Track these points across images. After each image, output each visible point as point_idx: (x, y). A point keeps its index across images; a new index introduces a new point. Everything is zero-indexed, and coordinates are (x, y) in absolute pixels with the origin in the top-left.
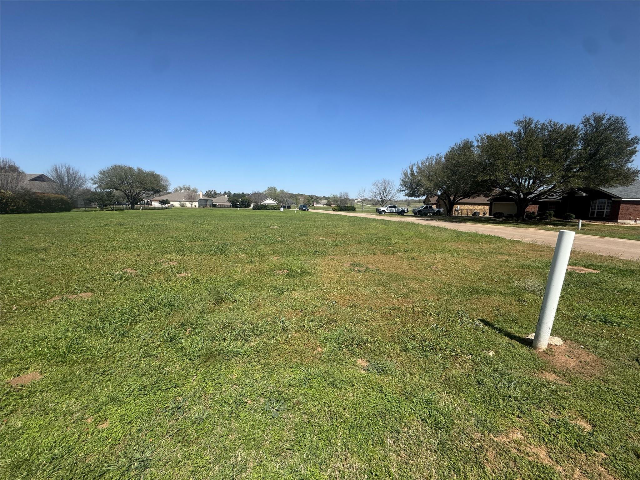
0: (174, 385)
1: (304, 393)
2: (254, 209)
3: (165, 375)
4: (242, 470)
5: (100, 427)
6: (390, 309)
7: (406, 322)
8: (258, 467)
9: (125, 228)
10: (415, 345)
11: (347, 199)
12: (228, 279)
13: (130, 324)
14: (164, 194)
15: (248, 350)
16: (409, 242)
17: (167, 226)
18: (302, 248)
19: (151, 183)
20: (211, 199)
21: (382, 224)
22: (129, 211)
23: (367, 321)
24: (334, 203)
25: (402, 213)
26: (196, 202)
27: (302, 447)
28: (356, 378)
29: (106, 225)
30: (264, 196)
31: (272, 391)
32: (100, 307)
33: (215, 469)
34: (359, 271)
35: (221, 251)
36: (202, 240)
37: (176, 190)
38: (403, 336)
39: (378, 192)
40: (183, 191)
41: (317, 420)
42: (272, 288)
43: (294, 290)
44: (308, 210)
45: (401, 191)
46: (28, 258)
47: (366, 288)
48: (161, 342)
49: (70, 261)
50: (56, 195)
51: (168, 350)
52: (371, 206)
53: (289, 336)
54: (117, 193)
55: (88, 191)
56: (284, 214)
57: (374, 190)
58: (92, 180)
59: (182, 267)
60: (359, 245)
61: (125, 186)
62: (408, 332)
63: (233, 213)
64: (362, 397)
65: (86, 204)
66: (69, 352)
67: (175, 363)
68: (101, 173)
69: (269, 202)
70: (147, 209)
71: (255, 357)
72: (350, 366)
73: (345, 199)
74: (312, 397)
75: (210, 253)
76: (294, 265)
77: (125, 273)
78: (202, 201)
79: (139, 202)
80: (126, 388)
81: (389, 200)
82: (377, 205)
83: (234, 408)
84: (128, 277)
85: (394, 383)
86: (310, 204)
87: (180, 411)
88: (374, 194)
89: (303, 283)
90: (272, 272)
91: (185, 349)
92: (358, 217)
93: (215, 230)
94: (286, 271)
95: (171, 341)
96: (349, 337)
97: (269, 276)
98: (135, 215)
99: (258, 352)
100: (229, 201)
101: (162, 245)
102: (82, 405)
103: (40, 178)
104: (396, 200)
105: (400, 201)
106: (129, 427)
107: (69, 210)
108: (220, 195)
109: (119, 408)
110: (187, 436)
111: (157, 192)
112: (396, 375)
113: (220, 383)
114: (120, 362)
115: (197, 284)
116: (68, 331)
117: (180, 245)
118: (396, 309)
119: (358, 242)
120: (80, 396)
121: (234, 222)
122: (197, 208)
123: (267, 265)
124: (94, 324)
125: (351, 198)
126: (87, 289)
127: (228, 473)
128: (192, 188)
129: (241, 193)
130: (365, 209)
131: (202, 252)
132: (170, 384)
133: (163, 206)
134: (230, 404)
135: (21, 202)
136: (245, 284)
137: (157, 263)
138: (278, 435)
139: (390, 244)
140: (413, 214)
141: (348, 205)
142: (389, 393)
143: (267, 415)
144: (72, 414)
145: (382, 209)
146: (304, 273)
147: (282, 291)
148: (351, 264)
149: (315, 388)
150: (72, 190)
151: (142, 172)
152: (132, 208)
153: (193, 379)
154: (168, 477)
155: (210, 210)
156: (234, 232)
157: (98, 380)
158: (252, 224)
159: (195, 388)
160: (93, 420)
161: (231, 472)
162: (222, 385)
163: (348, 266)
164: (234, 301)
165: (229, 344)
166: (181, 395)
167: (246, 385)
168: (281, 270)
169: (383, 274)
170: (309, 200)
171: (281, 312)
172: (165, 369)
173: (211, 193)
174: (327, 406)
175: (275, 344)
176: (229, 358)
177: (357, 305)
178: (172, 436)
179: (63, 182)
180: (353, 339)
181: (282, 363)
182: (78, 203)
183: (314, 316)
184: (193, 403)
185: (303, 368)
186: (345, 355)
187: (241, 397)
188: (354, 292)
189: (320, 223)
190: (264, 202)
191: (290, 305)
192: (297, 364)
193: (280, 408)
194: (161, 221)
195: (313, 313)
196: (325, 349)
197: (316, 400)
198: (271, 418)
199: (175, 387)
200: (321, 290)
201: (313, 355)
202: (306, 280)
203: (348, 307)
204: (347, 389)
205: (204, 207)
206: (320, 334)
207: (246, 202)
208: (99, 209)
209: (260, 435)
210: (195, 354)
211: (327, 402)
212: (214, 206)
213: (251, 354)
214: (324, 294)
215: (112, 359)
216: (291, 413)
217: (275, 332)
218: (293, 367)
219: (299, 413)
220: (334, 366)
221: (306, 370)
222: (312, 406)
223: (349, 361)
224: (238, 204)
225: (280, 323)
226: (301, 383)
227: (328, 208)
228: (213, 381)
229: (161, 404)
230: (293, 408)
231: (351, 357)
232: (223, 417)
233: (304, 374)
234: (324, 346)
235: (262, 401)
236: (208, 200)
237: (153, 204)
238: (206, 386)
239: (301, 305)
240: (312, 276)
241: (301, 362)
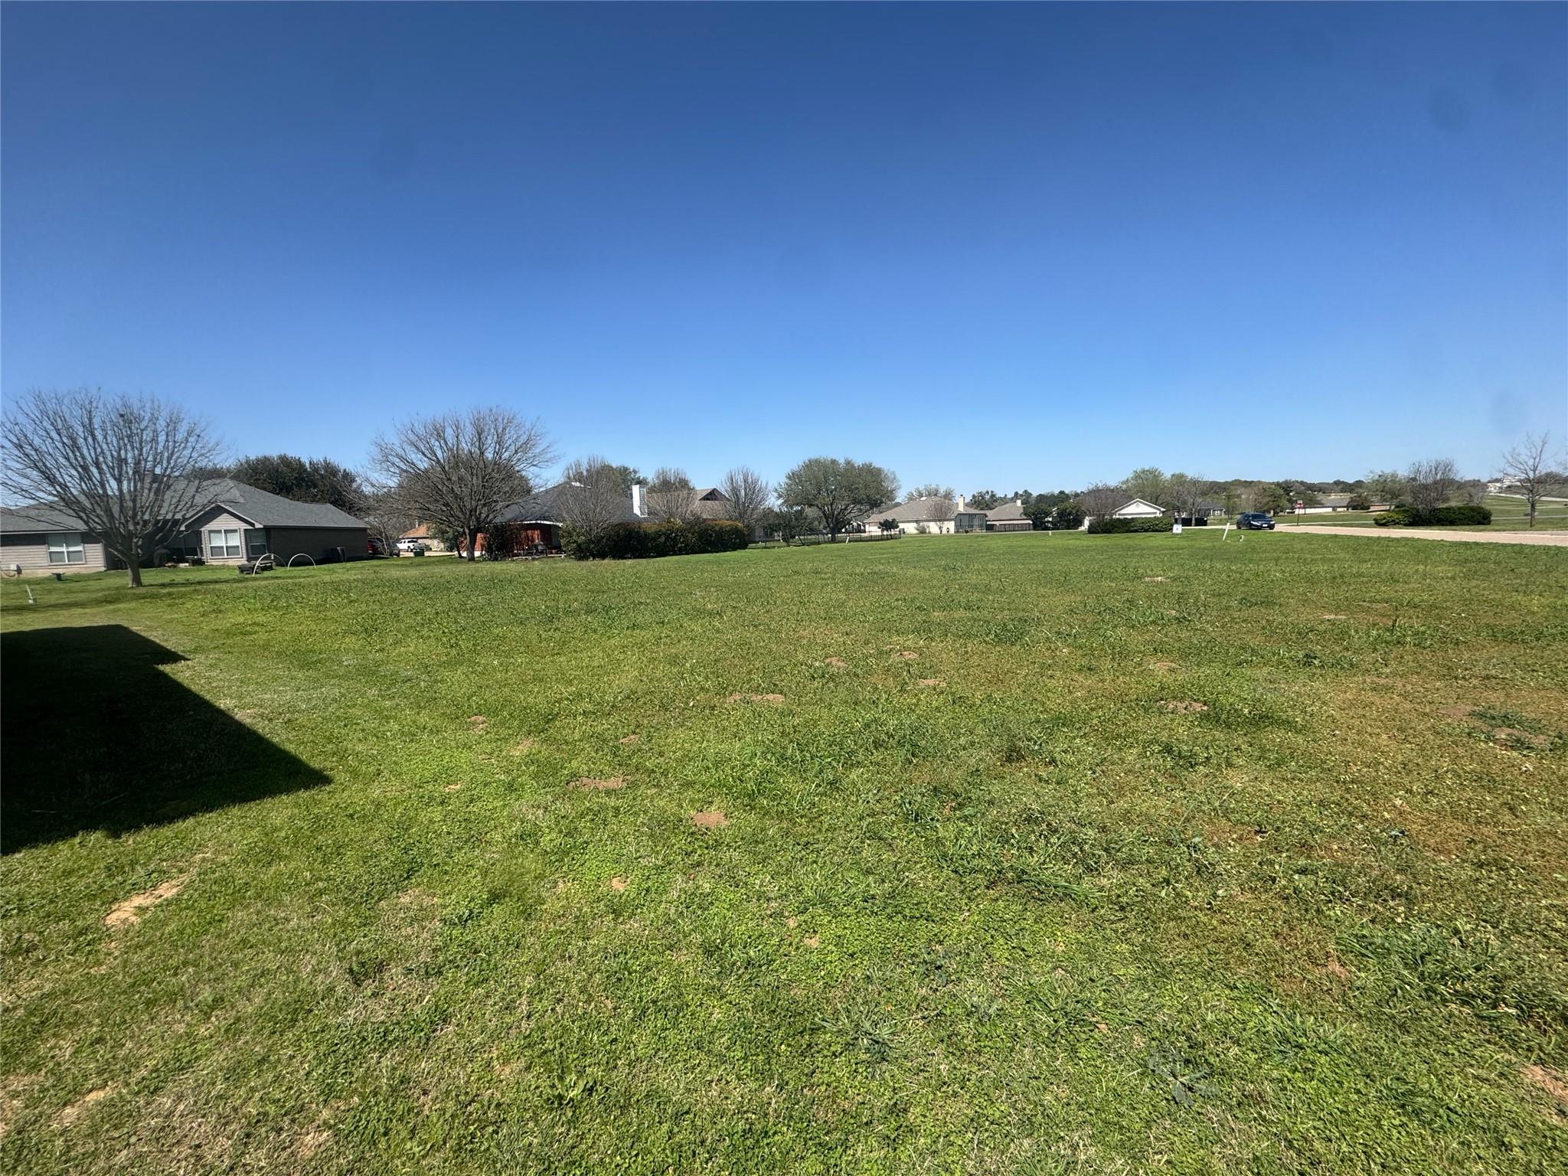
0: (925, 914)
1: (1281, 1081)
2: (1092, 530)
3: (906, 886)
5: (807, 941)
9: (823, 579)
11: (1446, 484)
12: (1031, 704)
13: (843, 766)
14: (889, 509)
15: (1093, 893)
17: (893, 575)
18: (1253, 642)
19: (866, 486)
20: (982, 512)
22: (829, 545)
24: (1383, 500)
26: (951, 520)
28: (1516, 1126)
29: (796, 573)
30: (1124, 495)
31: (1169, 1028)
32: (795, 724)
33: (1022, 1144)
34: (1518, 744)
35: (1010, 635)
36: (968, 608)
37: (911, 498)
40: (924, 499)
42: (1157, 748)
43: (1229, 765)
44: (1271, 527)
46: (702, 625)
47: (1560, 811)
48: (896, 815)
50: (728, 523)
51: (911, 837)
53: (1220, 892)
54: (810, 512)
55: (770, 510)
56: (1184, 543)
58: (776, 491)
59: (928, 665)
60: (1514, 650)
61: (824, 498)
63: (1034, 542)
65: (766, 534)
66: (759, 791)
67: (923, 868)
68: (789, 478)
69: (1138, 509)
70: (857, 541)
71: (1112, 917)
72: (1483, 1073)
73: (1435, 482)
74: (1314, 1108)
75: (987, 639)
76: (1228, 693)
77: (828, 665)
78: (962, 517)
79: (844, 526)
80: (842, 888)
83: (1062, 1023)
84: (833, 674)
86: (1278, 510)
87: (941, 976)
89: (1263, 749)
90: (1154, 701)
91: (944, 845)
92: (1504, 546)
93: (994, 585)
94: (1198, 707)
95: (916, 820)
96: (1478, 969)
97: (1146, 711)
98: (838, 553)
99: (1122, 909)
100: (1026, 514)
101: (888, 616)
102: (779, 890)
103: (712, 495)
106: (851, 964)
107: (743, 546)
108: (1004, 500)
109: (834, 920)
110: (956, 1035)
111: (875, 504)
113: (1023, 950)
114: (830, 835)
115: (960, 706)
116: (756, 755)
117: (921, 617)
119: (1506, 636)
120: (777, 874)
121: (1040, 567)
122: (952, 536)
123: (1139, 683)
124: (790, 751)
125: (1469, 477)
126: (774, 689)
128: (942, 491)
129: (1056, 492)
130: (1545, 512)
131: (968, 636)
132: (918, 909)
133: (885, 533)
134: (1051, 1011)
135: (690, 535)
136: (1077, 725)
137: (881, 653)
138: (1193, 1156)
141: (1454, 503)
143: (1154, 1084)
144: (768, 900)
146: (1263, 719)
147: (1189, 762)
148: (1472, 714)
149: (1322, 1081)
150: (749, 512)
151: (853, 466)
152: (833, 540)
153: (962, 917)
154: (924, 1101)
155: (980, 539)
156: (1042, 590)
157: (800, 855)
158: (1088, 572)
159: (967, 939)
160: (796, 925)
162: (1030, 957)
163: (1458, 716)
164: (1050, 763)
165: (1043, 864)
166: (940, 943)
167: (1092, 980)
168: (1182, 700)
170: (1276, 497)
171: (1188, 820)
172: (907, 874)
173: (983, 498)
174: (1378, 1160)
175: (1173, 902)
176: (1043, 897)
177: (1513, 866)
178: (927, 1020)
179: (738, 498)
180: (1500, 982)
181: (1200, 964)
182: (757, 534)
183: (1309, 857)
184: (966, 970)
185: (1274, 1003)
186: (1456, 1024)
187: (1079, 1005)
188: (1492, 817)
189: (1322, 568)
190: (1122, 512)
191: (1217, 804)
192: (1251, 984)
193: (1196, 1085)
194: (883, 564)
195: (1305, 848)
196: (1363, 975)
197: (1331, 1122)
198: (1167, 1099)
199: (927, 920)
200: (1337, 782)
201: (1309, 977)
202: (1273, 741)
203: (1463, 861)
204: (1469, 1147)
205: (967, 532)
206: (1337, 921)
207: (1069, 514)
208: (784, 544)
209: (1137, 1126)
210: (965, 862)
211: (1379, 1150)
212: (990, 528)
213: (1103, 907)
214: (1348, 796)
215: (818, 825)
216: (1237, 1118)
217: (1172, 869)
218: (1237, 988)
219: (1264, 1129)
220: (1403, 1043)
221: (1285, 1013)
222: (1312, 1131)
223: (1477, 1052)
224: (1049, 522)
225: (1186, 849)
226: (1267, 1046)
227: (1356, 518)
228: (1008, 937)
229: (904, 944)
230: (1239, 1104)
231: (1489, 1042)
232: (1035, 1033)
233: (1279, 1023)
234: (1356, 963)
235: (1139, 1041)
236: (976, 515)
237: (867, 530)
238: (992, 943)
239: (1259, 813)
240: (1296, 732)
241: (1264, 982)
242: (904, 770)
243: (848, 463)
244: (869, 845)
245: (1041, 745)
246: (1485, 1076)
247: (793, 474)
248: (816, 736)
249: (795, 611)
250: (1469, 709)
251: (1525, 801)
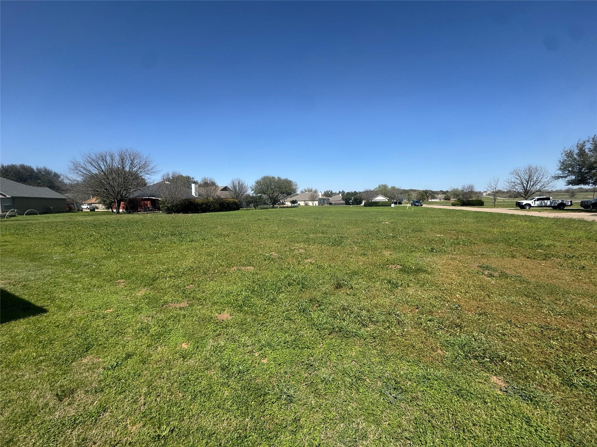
0: (307, 346)
1: (423, 391)
2: (365, 205)
3: (300, 336)
4: (363, 437)
5: (262, 361)
6: (542, 327)
7: (571, 349)
8: (377, 442)
9: (269, 222)
10: (588, 382)
11: (472, 192)
12: (344, 268)
13: (276, 293)
14: (294, 196)
15: (365, 333)
16: (573, 245)
17: (296, 221)
18: (416, 244)
19: (286, 187)
20: (328, 198)
21: (526, 221)
22: (272, 209)
23: (504, 335)
24: (454, 197)
25: (561, 207)
26: (317, 201)
27: (423, 443)
28: (489, 396)
29: (259, 220)
30: (376, 193)
31: (389, 378)
32: (258, 278)
33: (340, 426)
34: (491, 276)
35: (338, 242)
36: (323, 233)
37: (302, 192)
38: (565, 366)
39: (519, 182)
40: (307, 192)
41: (439, 424)
42: (386, 281)
43: (408, 286)
44: (422, 205)
45: (558, 177)
46: (221, 240)
47: (501, 296)
48: (296, 310)
49: (241, 244)
50: (232, 200)
51: (302, 318)
52: (507, 200)
53: (405, 330)
54: (265, 196)
55: (249, 196)
56: (395, 210)
57: (513, 180)
58: (251, 188)
59: (308, 254)
60: (490, 246)
61: (270, 191)
62: (575, 363)
63: (346, 209)
64: (499, 420)
65: (247, 204)
66: (244, 304)
67: (306, 329)
68: (256, 183)
69: (380, 198)
70: (282, 208)
71: (371, 341)
72: (480, 380)
73: (469, 192)
74: (433, 399)
75: (329, 244)
76: (408, 261)
77: (271, 255)
78: (321, 200)
79: (278, 202)
80: (276, 339)
81: (537, 191)
82: (517, 197)
83: (354, 380)
84: (273, 258)
85: (550, 421)
86: (423, 199)
87: (312, 368)
88: (513, 184)
89: (418, 280)
90: (384, 266)
91: (314, 320)
92: (487, 213)
93: (332, 225)
94: (399, 267)
95: (304, 312)
96: (479, 348)
97: (382, 269)
98: (275, 212)
99: (374, 338)
100: (343, 199)
101: (294, 236)
102: (252, 342)
103: (225, 189)
104: (550, 190)
105: (557, 191)
106: (279, 368)
107: (238, 209)
108: (335, 194)
109: (273, 352)
110: (318, 390)
111: (289, 194)
112: (554, 412)
113: (341, 356)
114: (271, 319)
115: (320, 269)
116: (243, 290)
117: (306, 237)
118: (551, 329)
119: (488, 241)
120: (251, 336)
121: (348, 218)
122: (317, 206)
123: (380, 259)
124: (256, 288)
125: (478, 191)
126: (250, 264)
127: (352, 434)
128: (313, 190)
129: (353, 192)
130: (497, 202)
131: (323, 243)
132: (304, 345)
133: (293, 205)
134: (351, 377)
135: (216, 204)
136: (360, 274)
137: (291, 250)
138: (396, 421)
139: (539, 246)
140: (582, 208)
141: (474, 199)
142: (542, 430)
143: (384, 398)
144: (247, 347)
145: (525, 202)
146: (419, 270)
147: (396, 286)
148: (478, 266)
149: (435, 390)
150: (240, 196)
151: (281, 179)
152: (273, 207)
153: (320, 346)
154: (306, 415)
155: (327, 208)
156: (348, 227)
157: (260, 328)
158: (364, 220)
159: (322, 354)
160: (258, 355)
161: (354, 435)
162: (343, 358)
163: (474, 267)
164: (351, 288)
165: (348, 324)
166: (312, 356)
167: (364, 364)
168: (394, 264)
169: (529, 283)
170: (423, 195)
171: (395, 306)
172: (300, 332)
173: (328, 193)
174: (451, 413)
175: (391, 334)
176: (348, 336)
177: (489, 314)
178: (307, 385)
179: (236, 190)
180: (485, 351)
181: (399, 355)
182: (243, 204)
183: (432, 316)
184: (321, 365)
185: (421, 365)
186: (473, 366)
187: (360, 373)
188: (483, 299)
189: (436, 219)
190: (375, 199)
191: (404, 300)
192: (415, 360)
193: (398, 396)
194: (292, 217)
195: (431, 312)
196: (447, 353)
197: (438, 403)
198: (388, 403)
199: (307, 348)
200: (440, 290)
201: (432, 355)
202: (422, 277)
203: (475, 314)
204: (476, 404)
205: (322, 205)
206: (440, 336)
207: (358, 200)
208: (254, 208)
209: (379, 413)
210: (321, 326)
211: (451, 410)
212: (331, 204)
213: (368, 338)
214: (443, 295)
215: (267, 316)
216: (410, 406)
217: (390, 323)
218: (410, 362)
219: (418, 408)
220: (459, 374)
221: (425, 368)
222: (432, 407)
223: (479, 374)
224: (351, 202)
225: (395, 316)
226: (420, 380)
227: (447, 203)
228: (336, 352)
229: (299, 358)
230: (411, 401)
231: (482, 370)
232: (345, 385)
233: (423, 372)
234: (446, 349)
235: (379, 384)
236: (325, 199)
237: (286, 204)
238: (330, 355)
239: (417, 302)
240: (429, 274)
241: (418, 359)
242: (299, 293)
243: (279, 178)
244: (286, 322)
245: (347, 282)
246: (481, 381)
247: (258, 181)
248: (266, 282)
249: (258, 234)
250: (477, 265)
251: (492, 293)
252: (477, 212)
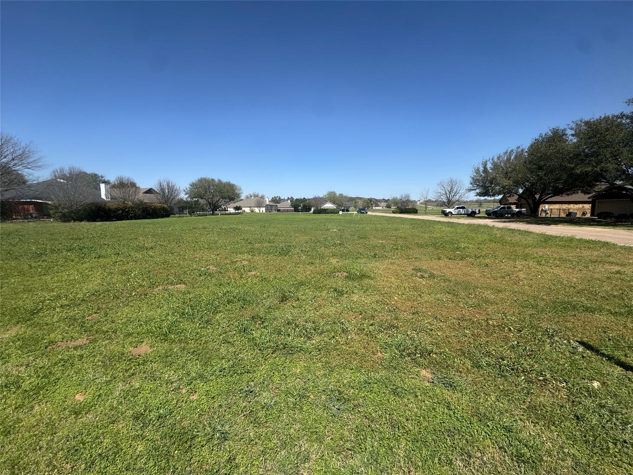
0: (247, 371)
1: (364, 397)
2: (314, 213)
3: (239, 360)
4: (305, 459)
5: (191, 398)
6: (459, 319)
7: (479, 336)
8: (320, 460)
9: (208, 231)
10: (490, 362)
11: (408, 201)
12: (291, 278)
13: (212, 314)
14: (238, 201)
15: (310, 347)
16: (481, 246)
17: (240, 229)
18: (361, 251)
19: (228, 192)
20: (276, 204)
21: (448, 227)
22: (211, 216)
23: (431, 330)
24: (394, 205)
25: (472, 215)
26: (263, 207)
27: (363, 450)
28: (419, 389)
29: (194, 228)
30: (324, 200)
31: (333, 390)
32: (190, 297)
33: (281, 454)
34: (422, 277)
35: (285, 252)
36: (269, 242)
37: (247, 197)
38: (474, 351)
39: (444, 193)
40: (252, 198)
41: (378, 426)
42: (332, 290)
43: (353, 293)
44: (367, 213)
45: (471, 190)
46: (142, 254)
47: (430, 295)
48: (236, 331)
49: (169, 258)
50: (159, 205)
51: (242, 339)
52: (435, 208)
53: (349, 337)
54: (202, 201)
55: (182, 200)
56: (342, 218)
57: (439, 190)
58: (184, 191)
59: (252, 266)
60: (422, 249)
61: (208, 195)
62: (481, 347)
63: (294, 217)
64: (426, 410)
65: (180, 210)
66: (169, 332)
67: (247, 351)
68: (191, 185)
69: (329, 205)
70: (224, 215)
71: (316, 354)
72: (413, 376)
73: (406, 200)
74: (373, 402)
75: (276, 254)
76: (353, 268)
77: (208, 269)
78: (268, 206)
79: (218, 208)
80: (210, 368)
81: (457, 201)
82: (442, 206)
83: (298, 400)
84: (210, 273)
85: (464, 401)
86: (368, 207)
87: (252, 395)
88: (439, 194)
89: (362, 286)
90: (331, 274)
91: (256, 340)
92: (420, 220)
93: (279, 233)
94: (345, 274)
95: (244, 331)
96: (412, 345)
97: (329, 277)
98: (215, 220)
99: (319, 350)
100: (292, 206)
101: (236, 246)
102: (178, 377)
103: (150, 191)
104: (465, 200)
105: (470, 201)
106: (213, 402)
107: (168, 216)
108: (284, 200)
109: (205, 384)
110: (258, 418)
111: (232, 199)
112: (467, 393)
113: (285, 375)
114: (205, 345)
115: (265, 282)
116: (169, 315)
117: (250, 246)
118: (465, 320)
119: (420, 246)
120: (177, 369)
121: (296, 226)
122: (264, 213)
123: (327, 267)
124: (187, 310)
125: (413, 200)
126: (181, 282)
127: (293, 459)
128: (260, 195)
129: (302, 198)
130: (428, 210)
131: (269, 253)
132: (244, 369)
133: (236, 211)
134: (294, 396)
135: (137, 210)
136: (307, 285)
137: (232, 262)
138: (339, 433)
139: (458, 249)
140: (486, 216)
141: (410, 207)
142: (458, 411)
143: (328, 412)
144: (172, 383)
145: (448, 210)
146: (363, 276)
147: (341, 293)
148: (413, 269)
149: (375, 393)
150: (170, 200)
151: (221, 182)
152: (213, 214)
153: (262, 368)
154: (243, 451)
155: (275, 215)
156: (297, 235)
157: (190, 358)
158: (312, 228)
159: (264, 376)
160: (186, 391)
161: (295, 460)
162: (287, 377)
163: (410, 270)
164: (297, 300)
165: (293, 340)
166: (253, 381)
167: (309, 380)
168: (340, 272)
169: (450, 281)
170: (368, 203)
171: (340, 314)
172: (240, 355)
173: (276, 199)
174: (388, 413)
175: (335, 344)
176: (293, 352)
177: (420, 313)
178: (246, 416)
179: (164, 194)
180: (416, 348)
181: (343, 364)
182: (175, 210)
183: (374, 320)
184: (263, 389)
185: (363, 371)
186: (407, 363)
187: (304, 391)
188: (416, 299)
189: (379, 226)
190: (324, 206)
191: (349, 307)
192: (357, 366)
193: (341, 407)
194: (235, 225)
195: (373, 317)
196: (386, 355)
197: (377, 406)
198: (331, 416)
199: (248, 373)
200: (381, 294)
201: (373, 359)
202: (365, 283)
203: (410, 313)
204: (409, 400)
205: (270, 212)
206: (380, 339)
207: (307, 206)
208: (189, 215)
209: (322, 430)
210: (264, 345)
211: (389, 410)
212: (279, 211)
213: (313, 351)
214: (384, 298)
215: (199, 342)
216: (352, 414)
217: (335, 332)
218: (353, 369)
219: (359, 415)
220: (395, 373)
221: (366, 373)
222: (372, 411)
223: (411, 370)
224: (300, 209)
225: (339, 324)
226: (361, 386)
227: (388, 211)
228: (279, 371)
229: (237, 386)
230: (353, 409)
231: (414, 366)
232: (288, 407)
233: (364, 377)
234: (384, 351)
235: (323, 397)
236: (273, 205)
237: (229, 210)
238: (273, 376)
239: (361, 308)
240: (372, 280)
241: (361, 365)
242: (240, 311)
243: (219, 181)
244: (223, 346)
245: (294, 294)
246: (413, 377)
247: (193, 184)
248: (200, 302)
249: (193, 245)
250: (412, 267)
251: (423, 293)
252: (412, 219)
